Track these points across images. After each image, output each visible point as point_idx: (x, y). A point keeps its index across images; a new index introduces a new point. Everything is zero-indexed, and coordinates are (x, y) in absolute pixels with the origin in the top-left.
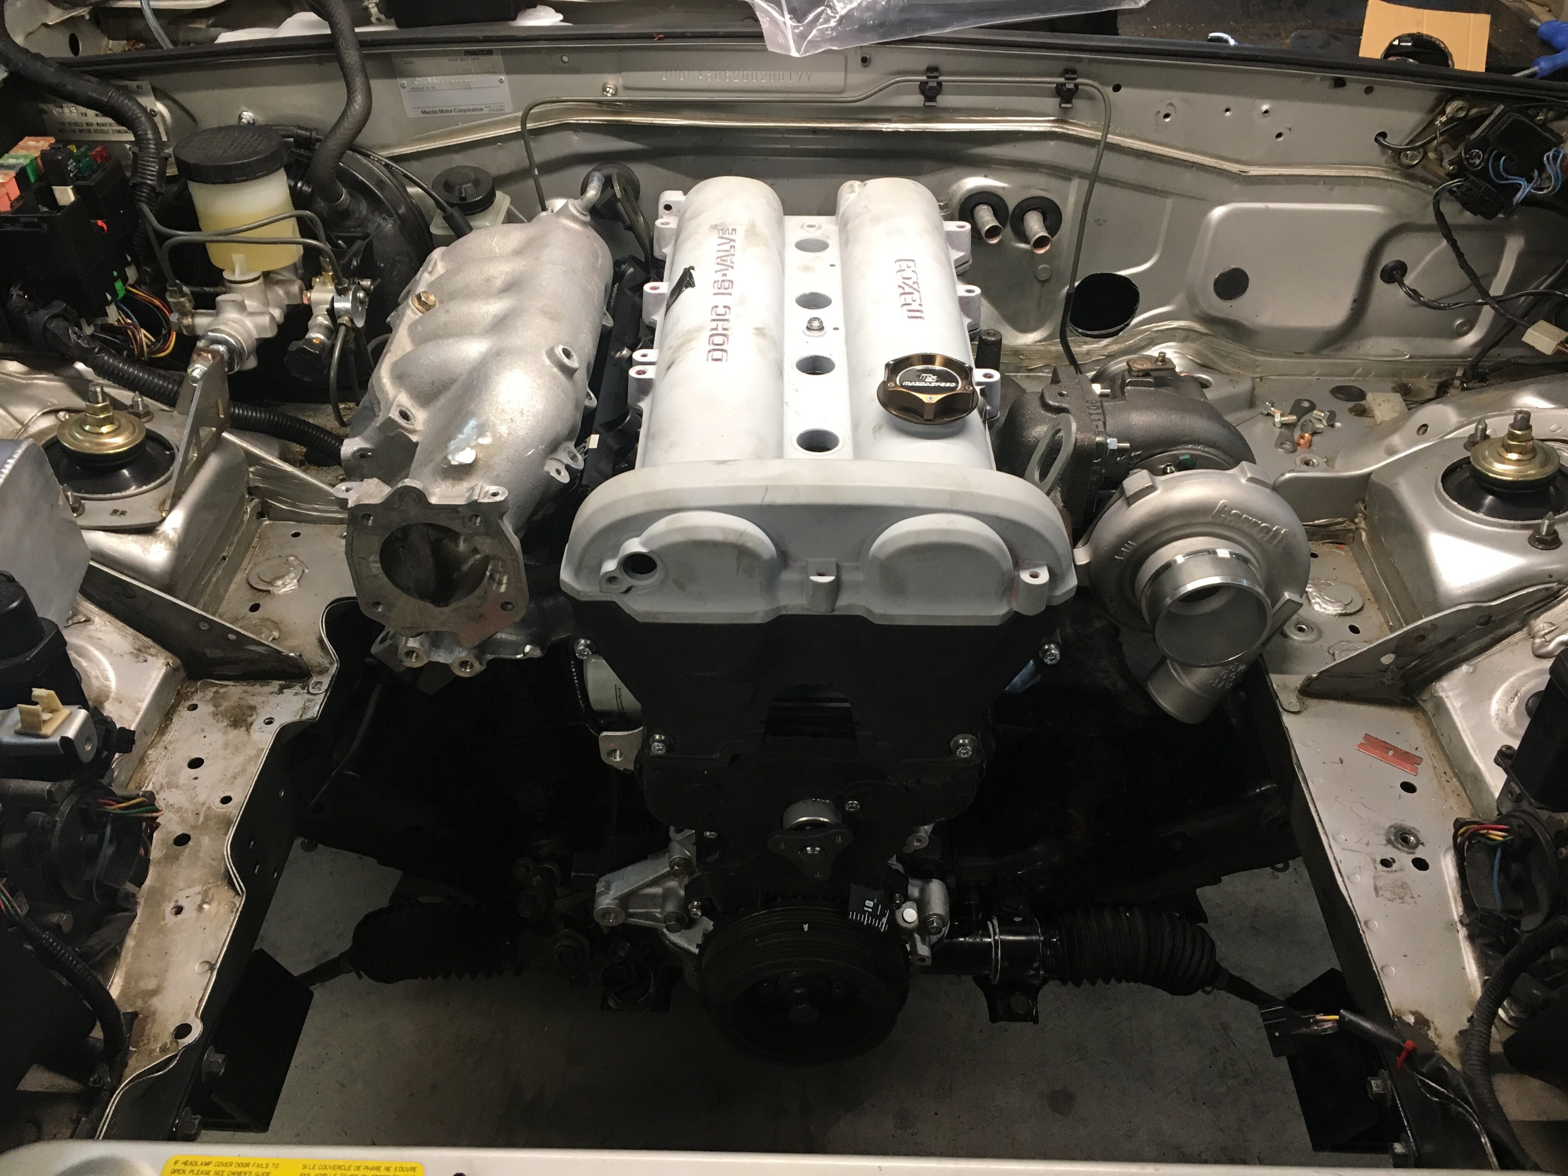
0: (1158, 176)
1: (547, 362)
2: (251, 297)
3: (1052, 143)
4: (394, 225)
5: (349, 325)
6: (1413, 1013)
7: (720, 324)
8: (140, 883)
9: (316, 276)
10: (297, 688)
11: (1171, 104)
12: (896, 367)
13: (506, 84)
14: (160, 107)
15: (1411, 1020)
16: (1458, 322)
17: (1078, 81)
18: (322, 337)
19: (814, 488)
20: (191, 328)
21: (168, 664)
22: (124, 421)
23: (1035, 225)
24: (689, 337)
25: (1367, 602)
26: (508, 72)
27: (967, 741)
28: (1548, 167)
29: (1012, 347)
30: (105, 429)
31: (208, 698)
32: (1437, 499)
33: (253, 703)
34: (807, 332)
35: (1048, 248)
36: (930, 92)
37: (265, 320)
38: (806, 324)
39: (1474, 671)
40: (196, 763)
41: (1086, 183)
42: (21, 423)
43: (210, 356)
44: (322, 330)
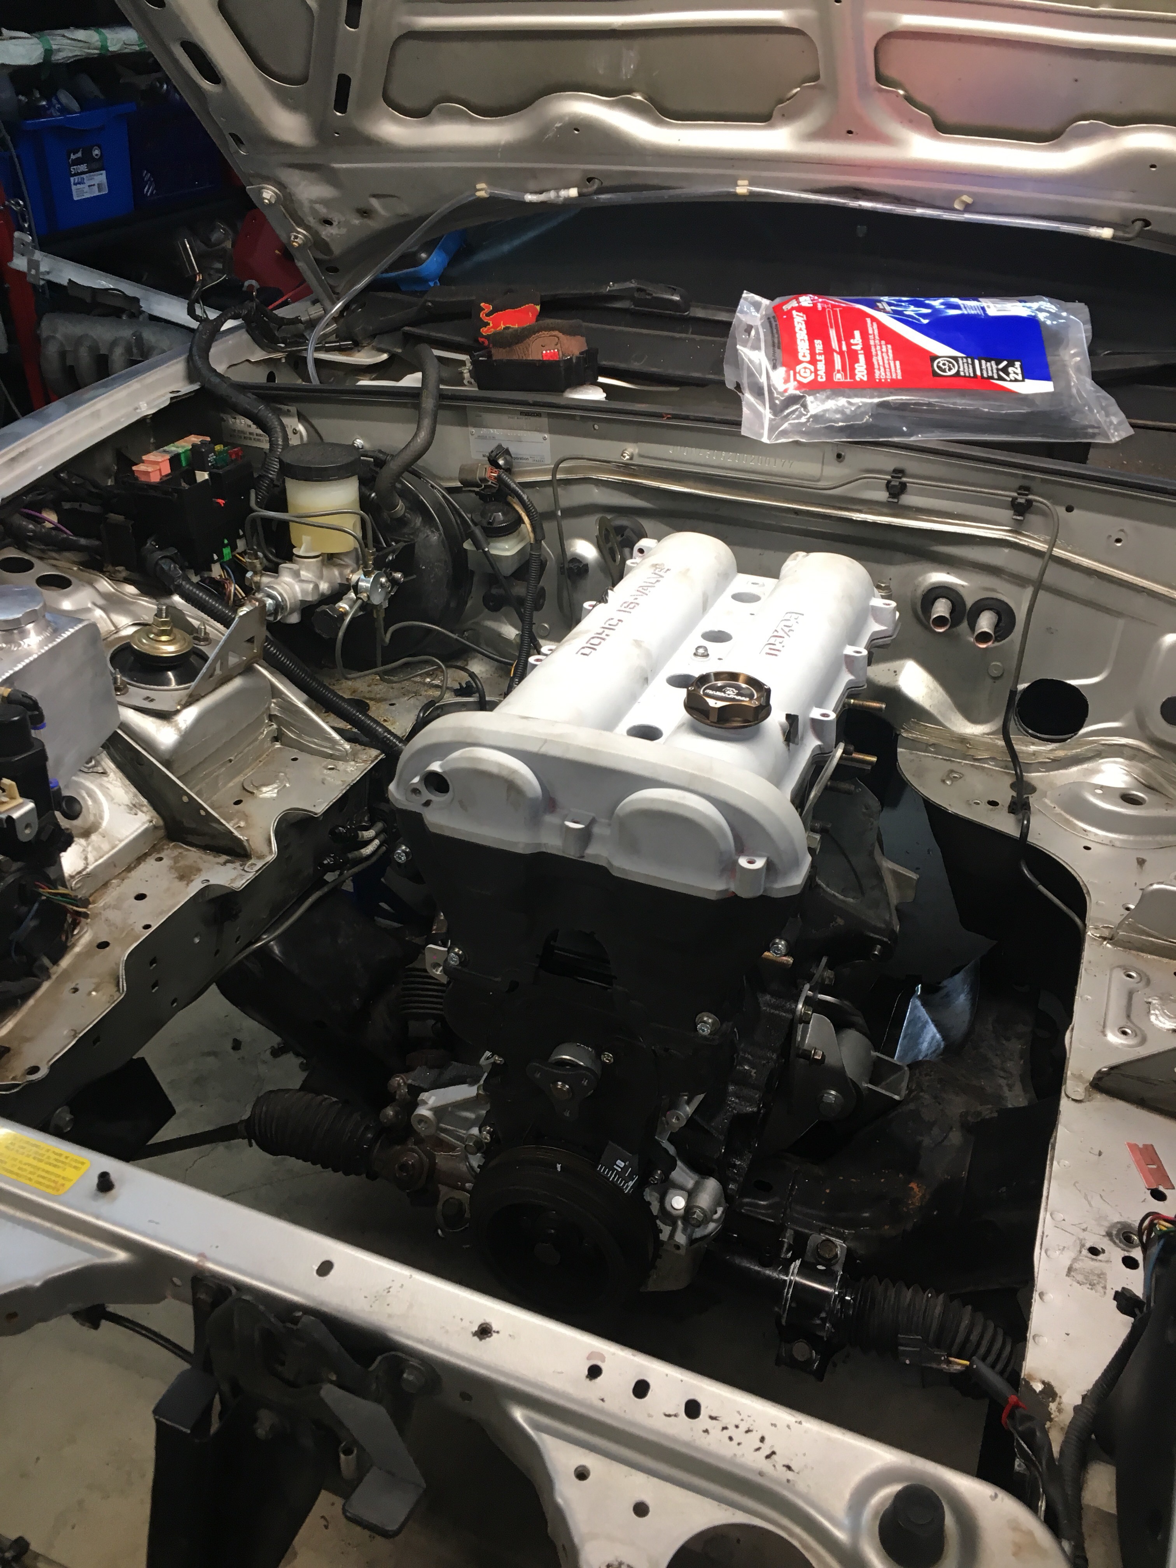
0: (1109, 595)
2: (308, 570)
3: (1006, 551)
4: (439, 538)
6: (1043, 1383)
7: (605, 632)
8: (55, 961)
10: (237, 864)
11: (1122, 530)
13: (548, 441)
14: (301, 428)
15: (1038, 1387)
17: (1030, 497)
18: (346, 607)
19: (582, 748)
20: (257, 584)
21: (151, 821)
22: (179, 636)
23: (986, 621)
26: (551, 431)
27: (710, 1021)
29: (960, 735)
30: (164, 638)
31: (173, 855)
33: (201, 866)
34: (693, 657)
35: (990, 644)
36: (896, 490)
37: (313, 588)
38: (694, 651)
40: (141, 897)
41: (1033, 590)
42: (115, 626)
43: (257, 604)
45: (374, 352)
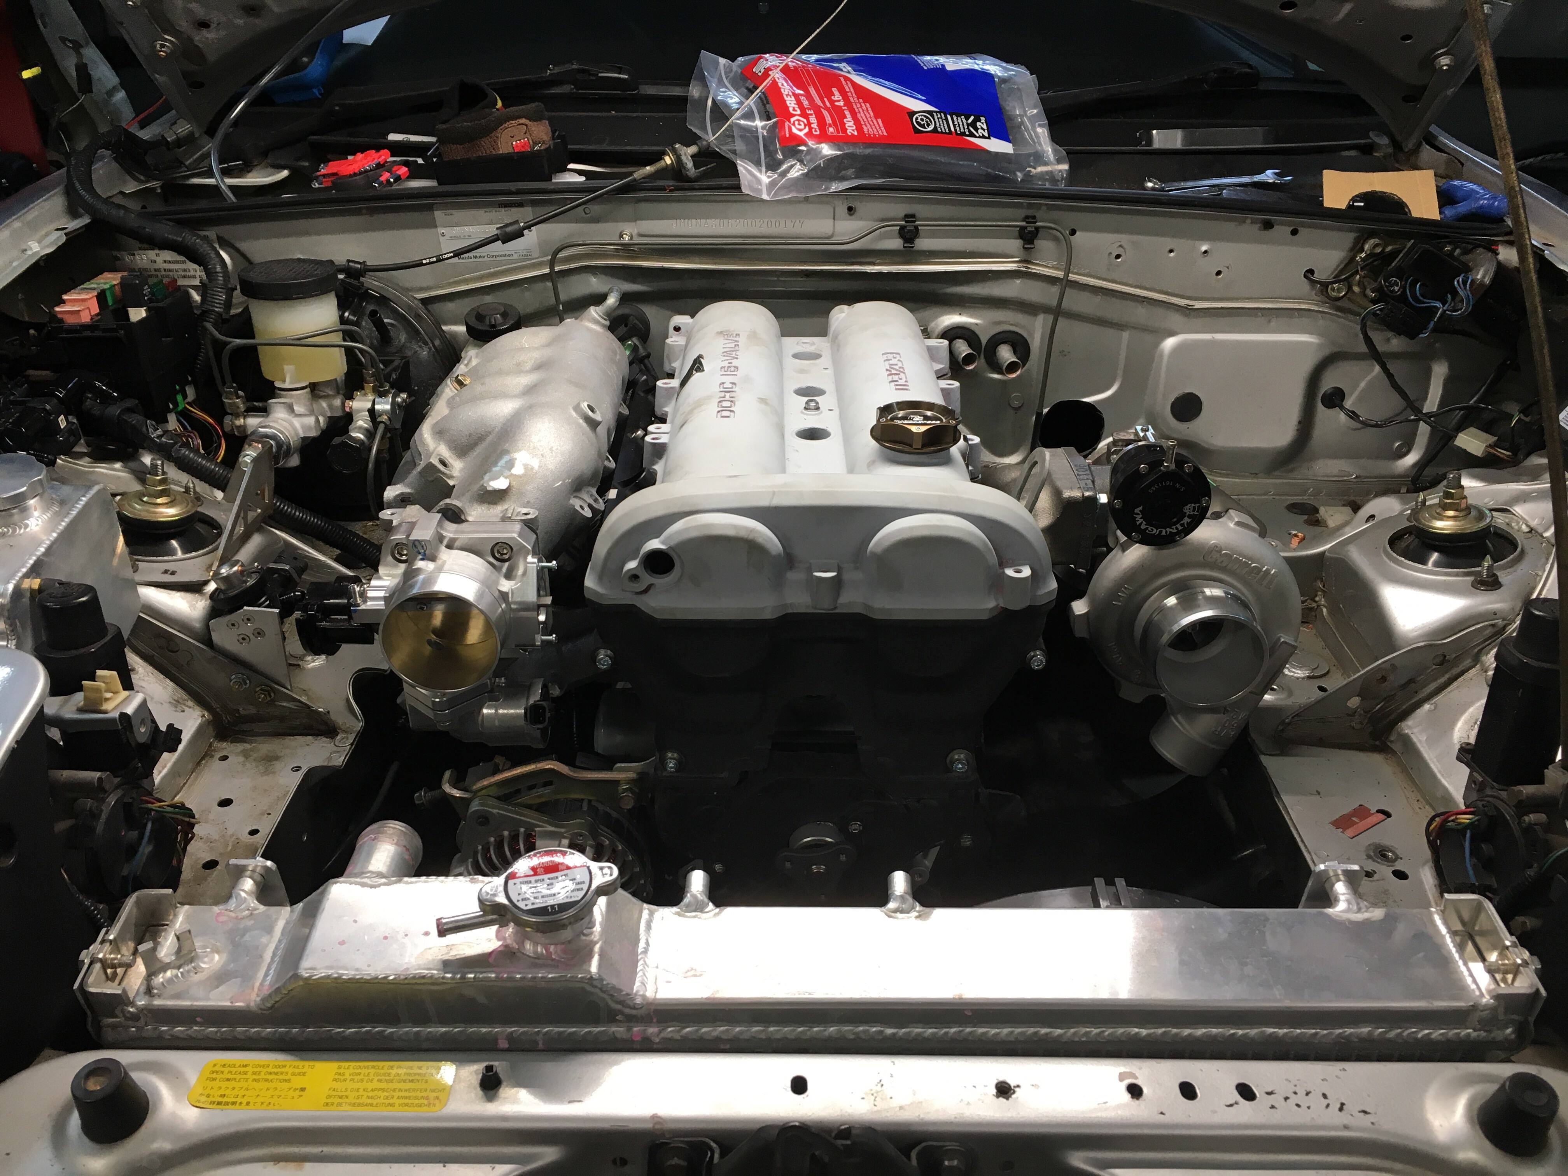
0: (1114, 310)
1: (574, 414)
2: (298, 403)
3: (1019, 281)
4: (428, 353)
5: (388, 423)
7: (728, 395)
9: (357, 390)
10: (324, 742)
12: (885, 410)
16: (1397, 445)
17: (1039, 224)
18: (362, 437)
19: (816, 492)
20: (243, 428)
21: (203, 716)
23: (1006, 354)
24: (699, 404)
25: (1333, 669)
27: (962, 756)
28: (1459, 290)
30: (160, 501)
31: (239, 750)
32: (1385, 558)
33: (281, 754)
34: (805, 410)
35: (1018, 372)
36: (910, 235)
37: (311, 420)
38: (803, 405)
39: (1435, 708)
41: (1050, 318)
43: (260, 446)
44: (362, 431)
45: (270, 170)
